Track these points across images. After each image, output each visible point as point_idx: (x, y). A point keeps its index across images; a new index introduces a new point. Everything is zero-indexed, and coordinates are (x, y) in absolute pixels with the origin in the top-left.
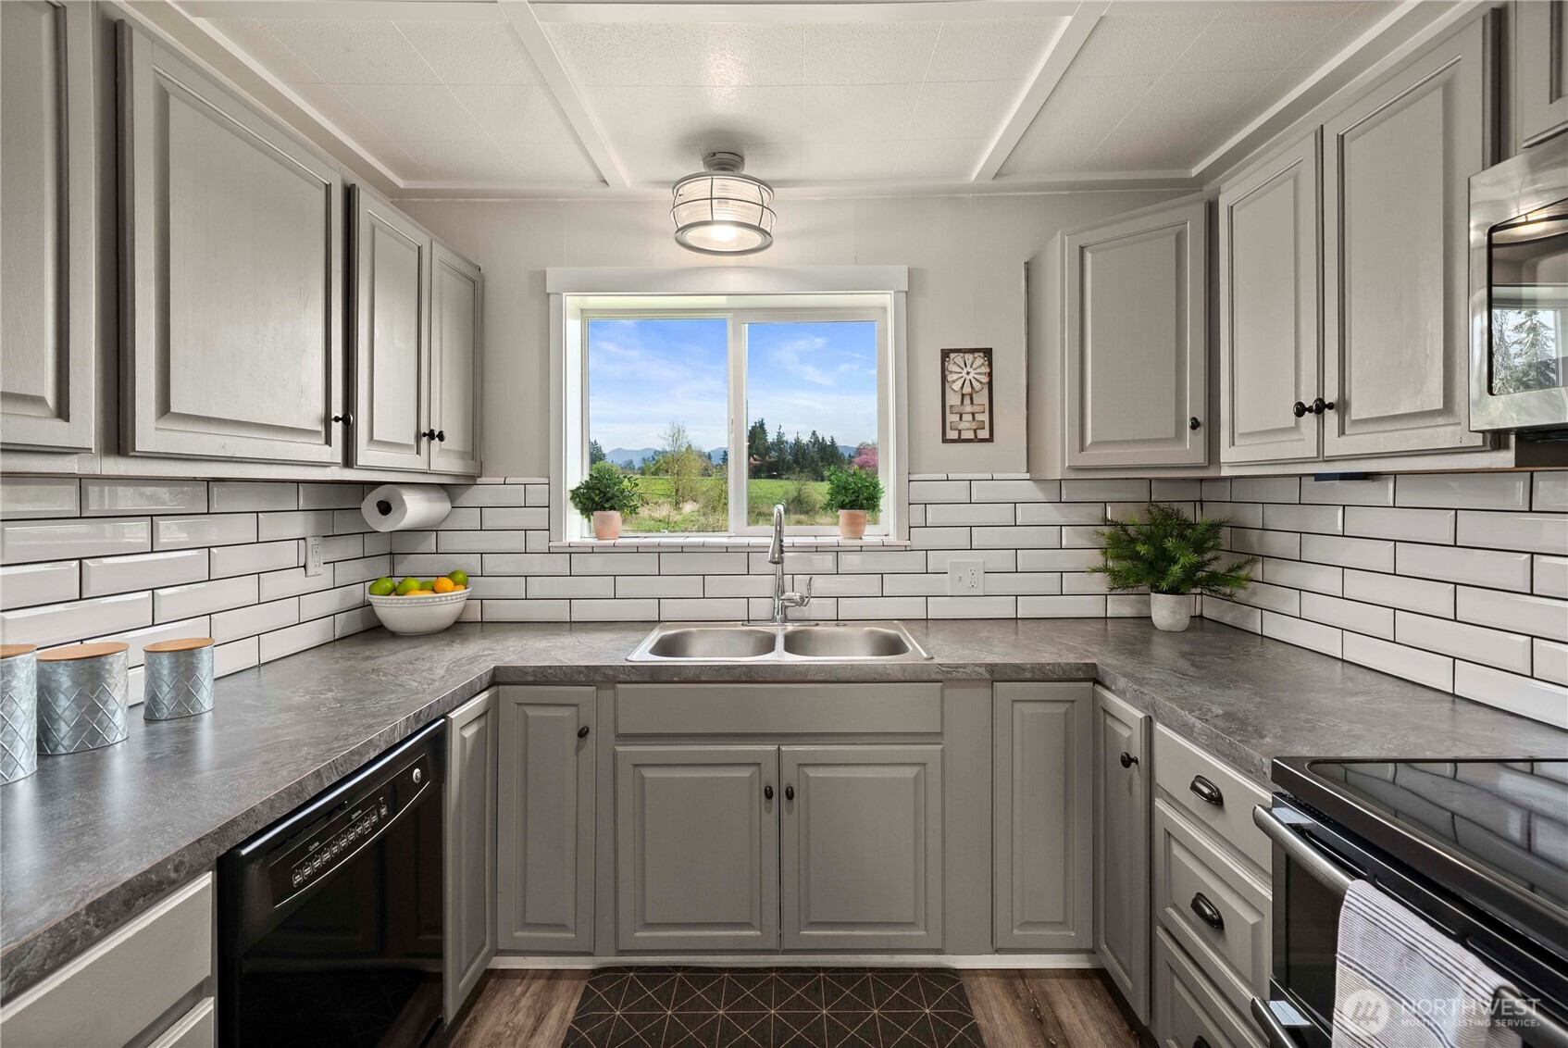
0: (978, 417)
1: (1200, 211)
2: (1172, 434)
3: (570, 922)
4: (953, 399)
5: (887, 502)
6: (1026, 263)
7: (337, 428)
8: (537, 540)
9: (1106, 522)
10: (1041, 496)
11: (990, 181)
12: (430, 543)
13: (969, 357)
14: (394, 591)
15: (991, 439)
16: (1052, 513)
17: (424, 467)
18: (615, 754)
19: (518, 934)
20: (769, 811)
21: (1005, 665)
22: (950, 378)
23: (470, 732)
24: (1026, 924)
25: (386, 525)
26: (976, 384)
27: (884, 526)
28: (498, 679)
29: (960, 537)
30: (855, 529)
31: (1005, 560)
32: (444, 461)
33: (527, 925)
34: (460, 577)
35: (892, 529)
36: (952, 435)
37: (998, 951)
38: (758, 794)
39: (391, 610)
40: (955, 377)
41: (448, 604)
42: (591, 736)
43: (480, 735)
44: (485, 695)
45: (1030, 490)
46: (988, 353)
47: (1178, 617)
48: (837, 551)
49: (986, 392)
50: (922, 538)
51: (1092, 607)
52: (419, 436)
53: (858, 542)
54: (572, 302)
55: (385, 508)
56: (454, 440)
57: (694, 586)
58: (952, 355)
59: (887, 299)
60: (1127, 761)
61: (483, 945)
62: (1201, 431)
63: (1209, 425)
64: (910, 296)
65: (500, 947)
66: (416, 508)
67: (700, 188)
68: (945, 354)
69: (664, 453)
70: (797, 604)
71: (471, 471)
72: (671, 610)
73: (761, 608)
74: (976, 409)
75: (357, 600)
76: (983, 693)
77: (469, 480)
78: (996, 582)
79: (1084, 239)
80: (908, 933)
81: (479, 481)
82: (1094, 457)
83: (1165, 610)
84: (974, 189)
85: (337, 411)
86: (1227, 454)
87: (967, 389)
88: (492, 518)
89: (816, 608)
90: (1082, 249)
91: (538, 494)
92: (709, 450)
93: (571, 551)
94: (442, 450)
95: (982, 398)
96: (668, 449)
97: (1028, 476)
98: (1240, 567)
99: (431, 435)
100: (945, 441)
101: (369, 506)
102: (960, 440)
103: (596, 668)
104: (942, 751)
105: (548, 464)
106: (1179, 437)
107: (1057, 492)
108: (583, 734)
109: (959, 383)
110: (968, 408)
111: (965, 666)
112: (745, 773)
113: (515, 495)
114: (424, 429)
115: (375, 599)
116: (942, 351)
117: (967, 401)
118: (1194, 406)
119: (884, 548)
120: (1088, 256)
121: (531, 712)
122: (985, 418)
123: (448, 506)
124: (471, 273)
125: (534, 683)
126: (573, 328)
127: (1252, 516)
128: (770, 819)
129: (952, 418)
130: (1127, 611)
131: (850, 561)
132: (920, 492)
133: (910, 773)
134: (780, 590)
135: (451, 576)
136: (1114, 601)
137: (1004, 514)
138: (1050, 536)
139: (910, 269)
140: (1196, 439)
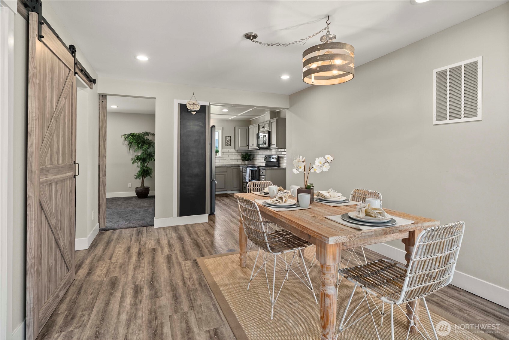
1: (248, 127)
4: (227, 141)
5: (220, 152)
6: (234, 128)
9: (242, 154)
13: (228, 137)
15: (230, 146)
16: (237, 154)
22: (226, 139)
24: (234, 188)
26: (229, 140)
29: (227, 156)
31: (232, 158)
35: (220, 155)
37: (231, 190)
45: (234, 151)
46: (230, 137)
50: (223, 156)
51: (241, 163)
60: (241, 171)
63: (248, 145)
64: (223, 130)
68: (226, 137)
76: (230, 168)
78: (231, 161)
79: (239, 128)
80: (224, 189)
82: (240, 148)
83: (246, 162)
84: (229, 120)
86: (249, 148)
98: (253, 158)
102: (227, 146)
104: (227, 173)
106: (246, 146)
107: (237, 151)
118: (247, 144)
119: (220, 157)
122: (230, 143)
127: (254, 153)
129: (227, 143)
130: (244, 164)
132: (223, 151)
133: (224, 175)
137: (232, 153)
138: (236, 156)
139: (222, 128)
140: (247, 146)
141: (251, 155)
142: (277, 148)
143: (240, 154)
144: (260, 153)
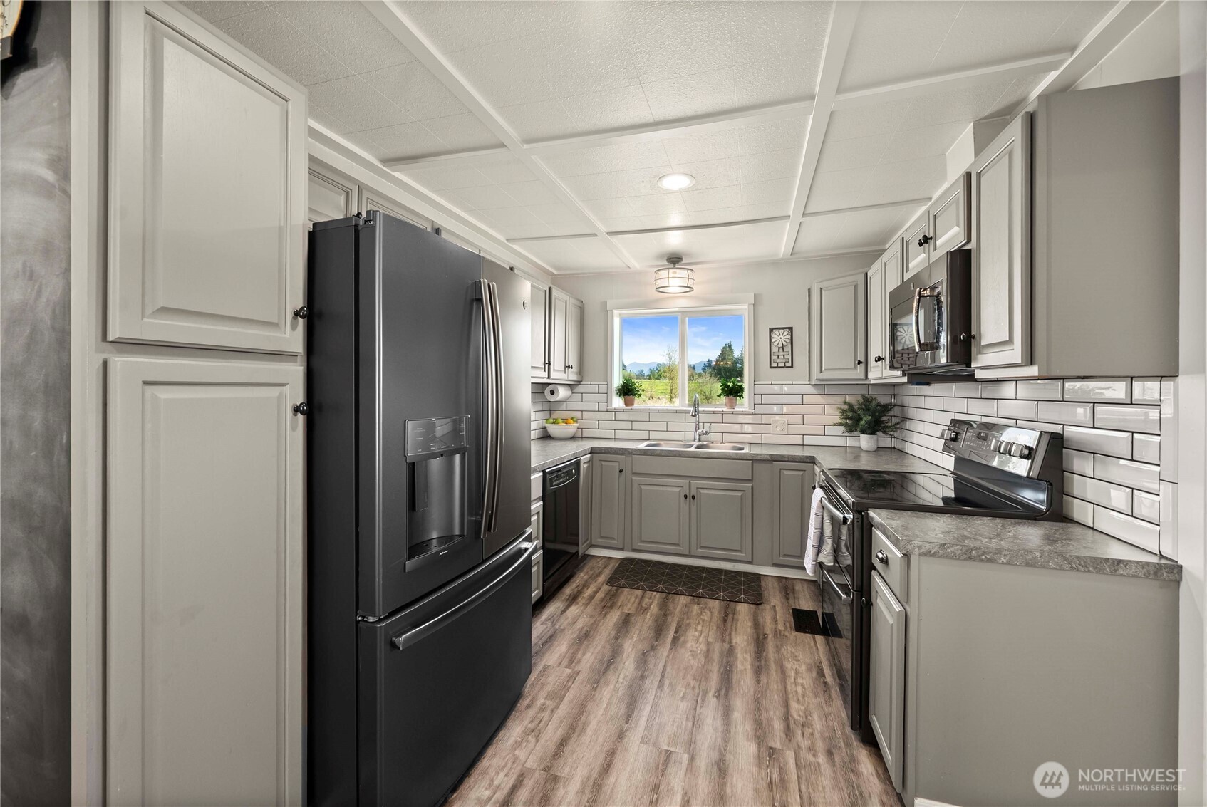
0: (786, 357)
1: (862, 276)
2: (853, 366)
3: (616, 538)
4: (775, 349)
5: (746, 394)
6: (809, 290)
7: (547, 365)
8: (603, 407)
9: (846, 403)
10: (815, 392)
11: (789, 256)
12: (563, 406)
13: (782, 331)
14: (554, 423)
15: (792, 367)
16: (820, 399)
17: (566, 378)
18: (632, 479)
19: (599, 540)
20: (686, 504)
21: (777, 455)
22: (773, 340)
23: (585, 466)
24: (785, 555)
25: (552, 398)
26: (784, 343)
27: (744, 403)
28: (593, 451)
29: (778, 409)
30: (732, 405)
31: (798, 419)
32: (572, 376)
33: (602, 537)
34: (575, 419)
35: (746, 405)
36: (775, 365)
38: (682, 497)
39: (553, 429)
40: (775, 340)
41: (571, 428)
42: (624, 471)
43: (588, 467)
44: (589, 455)
45: (809, 389)
46: (791, 329)
47: (870, 444)
48: (723, 413)
49: (790, 346)
50: (759, 409)
51: (840, 441)
52: (565, 367)
53: (733, 410)
54: (616, 312)
55: (552, 393)
56: (575, 369)
57: (663, 426)
58: (774, 330)
59: (746, 306)
61: (587, 540)
62: (862, 365)
63: (866, 363)
64: (756, 305)
65: (593, 543)
66: (563, 393)
67: (664, 273)
68: (771, 330)
69: (663, 365)
70: (704, 434)
71: (579, 379)
72: (654, 435)
73: (690, 436)
74: (785, 353)
75: (540, 426)
76: (768, 466)
77: (578, 383)
79: (823, 285)
80: (738, 554)
81: (581, 383)
82: (831, 376)
84: (782, 259)
85: (547, 362)
86: (870, 375)
87: (780, 345)
88: (586, 397)
89: (712, 436)
90: (821, 289)
91: (603, 389)
92: (694, 363)
93: (615, 411)
94: (572, 372)
95: (788, 349)
96: (666, 363)
97: (809, 383)
98: (898, 423)
99: (569, 367)
100: (771, 367)
101: (547, 391)
102: (777, 367)
103: (626, 449)
104: (752, 487)
105: (606, 376)
106: (855, 367)
107: (823, 387)
108: (621, 471)
109: (777, 342)
110: (781, 353)
111: (761, 455)
112: (677, 490)
113: (594, 388)
114: (567, 365)
115: (548, 425)
116: (770, 329)
117: (781, 350)
118: (860, 357)
119: (743, 413)
120: (823, 292)
121: (603, 463)
122: (790, 357)
123: (571, 392)
124: (580, 305)
125: (604, 453)
126: (616, 323)
128: (686, 508)
129: (774, 358)
130: (853, 444)
131: (727, 418)
132: (758, 389)
133: (739, 494)
134: (697, 428)
135: (572, 419)
136: (850, 439)
137: (798, 399)
138: (819, 409)
139: (755, 295)
140: (861, 368)
141: (886, 408)
142: (1033, 371)
143: (840, 400)
144: (931, 403)
